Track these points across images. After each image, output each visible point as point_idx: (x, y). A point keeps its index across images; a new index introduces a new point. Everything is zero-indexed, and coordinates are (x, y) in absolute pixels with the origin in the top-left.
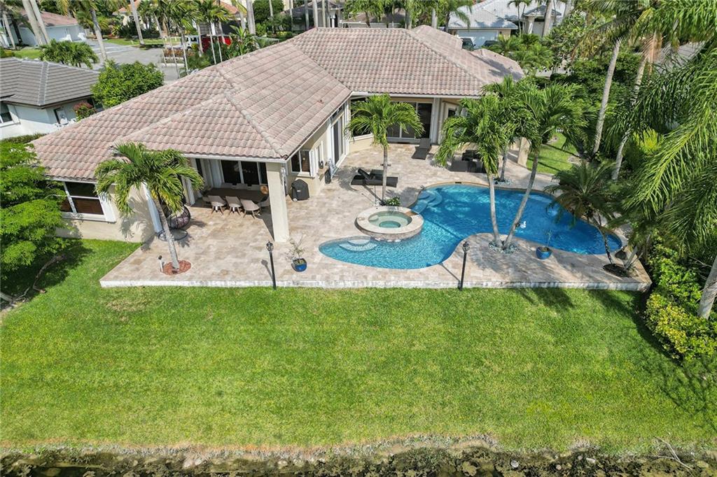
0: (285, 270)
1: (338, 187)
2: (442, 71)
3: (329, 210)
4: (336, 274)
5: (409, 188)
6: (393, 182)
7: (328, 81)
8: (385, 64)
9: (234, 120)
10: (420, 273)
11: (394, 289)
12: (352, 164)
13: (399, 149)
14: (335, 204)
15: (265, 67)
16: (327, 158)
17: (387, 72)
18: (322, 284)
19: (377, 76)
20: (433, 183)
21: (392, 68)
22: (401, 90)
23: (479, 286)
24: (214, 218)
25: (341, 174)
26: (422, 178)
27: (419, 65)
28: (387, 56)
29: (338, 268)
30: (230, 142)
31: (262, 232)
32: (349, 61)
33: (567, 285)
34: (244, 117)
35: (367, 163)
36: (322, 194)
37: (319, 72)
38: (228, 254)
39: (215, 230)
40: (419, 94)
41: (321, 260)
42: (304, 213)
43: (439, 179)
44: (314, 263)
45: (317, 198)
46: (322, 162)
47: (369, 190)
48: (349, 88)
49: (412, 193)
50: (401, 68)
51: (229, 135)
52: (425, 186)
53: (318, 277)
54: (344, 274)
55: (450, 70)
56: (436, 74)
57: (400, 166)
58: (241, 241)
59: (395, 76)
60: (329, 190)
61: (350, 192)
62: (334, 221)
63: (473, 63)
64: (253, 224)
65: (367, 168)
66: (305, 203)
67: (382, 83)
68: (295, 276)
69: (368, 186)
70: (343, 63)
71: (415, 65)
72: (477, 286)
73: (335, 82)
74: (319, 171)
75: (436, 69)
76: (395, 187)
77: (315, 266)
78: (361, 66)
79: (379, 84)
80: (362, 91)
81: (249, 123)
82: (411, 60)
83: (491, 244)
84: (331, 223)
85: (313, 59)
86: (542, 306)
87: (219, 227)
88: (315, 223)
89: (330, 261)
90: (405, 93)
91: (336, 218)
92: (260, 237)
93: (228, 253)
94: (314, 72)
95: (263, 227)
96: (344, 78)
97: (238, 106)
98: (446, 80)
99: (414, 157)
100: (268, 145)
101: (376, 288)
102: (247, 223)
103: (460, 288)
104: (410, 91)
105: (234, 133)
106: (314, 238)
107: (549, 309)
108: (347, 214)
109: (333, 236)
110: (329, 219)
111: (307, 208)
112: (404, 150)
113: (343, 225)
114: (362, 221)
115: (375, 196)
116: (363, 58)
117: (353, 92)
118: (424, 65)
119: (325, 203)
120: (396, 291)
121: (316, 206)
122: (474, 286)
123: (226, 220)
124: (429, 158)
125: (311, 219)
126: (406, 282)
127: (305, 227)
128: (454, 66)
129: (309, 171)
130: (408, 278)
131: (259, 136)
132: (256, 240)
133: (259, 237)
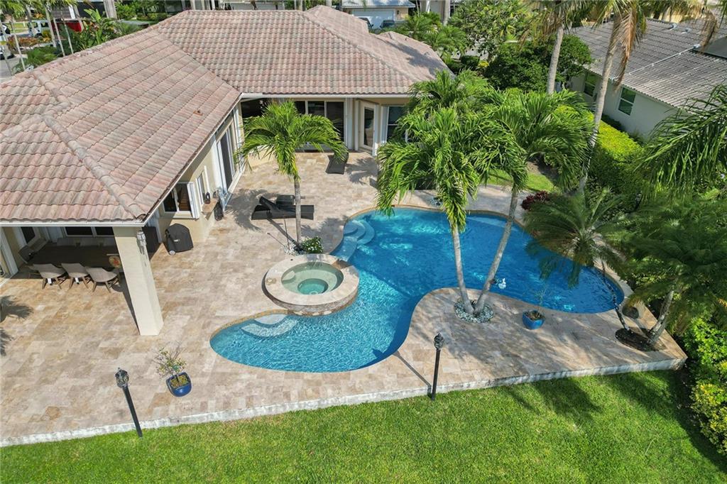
0: (157, 395)
1: (234, 224)
2: (355, 64)
3: (223, 267)
4: (241, 394)
5: (329, 219)
6: (308, 212)
7: (208, 82)
8: (281, 55)
9: (56, 158)
10: (370, 376)
11: (334, 408)
12: (248, 185)
13: (309, 161)
14: (231, 254)
15: (114, 68)
16: (214, 186)
17: (285, 66)
18: (219, 416)
19: (273, 72)
20: (360, 210)
21: (291, 60)
22: (305, 90)
23: (458, 389)
24: (45, 298)
25: (237, 202)
26: (344, 202)
27: (325, 55)
28: (282, 45)
29: (242, 381)
30: (47, 197)
31: (120, 317)
32: (234, 53)
33: (577, 373)
34: (73, 152)
35: (270, 183)
36: (212, 239)
37: (195, 68)
38: (62, 370)
39: (45, 322)
40: (329, 93)
41: (215, 367)
42: (186, 275)
43: (367, 203)
44: (203, 375)
45: (206, 246)
46: (208, 194)
47: (277, 226)
48: (238, 88)
49: (335, 228)
50: (302, 60)
51: (48, 185)
52: (349, 214)
53: (211, 403)
54: (253, 393)
55: (363, 61)
56: (347, 67)
57: (313, 185)
58: (85, 339)
59: (295, 71)
60: (222, 230)
61: (250, 232)
62: (232, 285)
63: (388, 51)
64: (107, 303)
65: (271, 191)
66: (188, 256)
67: (280, 81)
68: (172, 407)
69: (274, 220)
70: (226, 55)
71: (319, 56)
72: (455, 389)
73: (218, 81)
74: (204, 208)
75: (347, 61)
76: (312, 218)
77: (205, 380)
78: (250, 58)
79: (277, 82)
80: (255, 92)
81: (81, 161)
82: (314, 50)
83: (456, 307)
84: (227, 290)
85: (186, 52)
86: (552, 414)
87: (52, 313)
88: (204, 291)
89: (230, 366)
90: (311, 93)
91: (234, 280)
92: (118, 327)
93: (63, 368)
94: (189, 69)
95: (123, 308)
96: (230, 75)
97: (64, 135)
98: (361, 74)
99: (330, 170)
100: (113, 198)
101: (305, 411)
102: (98, 302)
103: (432, 395)
104: (317, 90)
105: (56, 180)
106: (202, 322)
107: (563, 419)
108: (249, 270)
109: (232, 314)
110: (223, 282)
111: (190, 265)
112: (314, 161)
113: (245, 292)
114: (272, 285)
115: (287, 236)
116: (252, 48)
117: (243, 94)
118: (330, 55)
119: (216, 254)
120: (337, 412)
121: (204, 260)
122: (451, 390)
123: (64, 299)
124: (348, 171)
125: (197, 284)
126: (350, 397)
127: (188, 301)
128: (368, 56)
129: (190, 210)
130: (353, 390)
131: (98, 183)
132: (110, 336)
133: (115, 328)
